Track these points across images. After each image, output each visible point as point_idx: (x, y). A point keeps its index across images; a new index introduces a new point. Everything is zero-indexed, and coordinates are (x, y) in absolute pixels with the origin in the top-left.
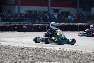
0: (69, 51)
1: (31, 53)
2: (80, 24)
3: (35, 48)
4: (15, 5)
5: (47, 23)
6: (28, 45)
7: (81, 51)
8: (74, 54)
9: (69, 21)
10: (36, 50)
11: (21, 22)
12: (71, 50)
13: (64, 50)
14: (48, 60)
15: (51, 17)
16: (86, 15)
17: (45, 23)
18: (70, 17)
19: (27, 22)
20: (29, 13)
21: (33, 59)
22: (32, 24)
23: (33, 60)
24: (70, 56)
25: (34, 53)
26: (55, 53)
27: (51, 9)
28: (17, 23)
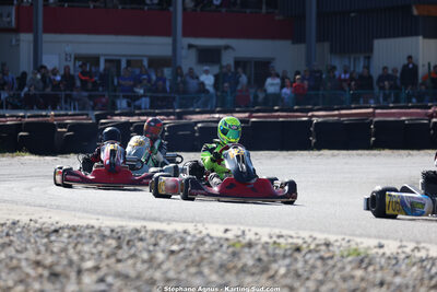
0: (268, 240)
1: (92, 254)
2: (319, 116)
3: (112, 231)
4: (17, 30)
5: (168, 115)
6: (78, 214)
7: (323, 242)
8: (291, 255)
9: (270, 102)
10: (113, 238)
11: (45, 108)
12: (279, 237)
13: (247, 237)
16: (347, 76)
17: (157, 112)
18: (272, 85)
19: (75, 109)
20: (81, 66)
21: (102, 280)
22: (98, 117)
23: (102, 287)
24: (274, 266)
25: (107, 250)
26: (207, 252)
27: (186, 47)
28: (26, 115)
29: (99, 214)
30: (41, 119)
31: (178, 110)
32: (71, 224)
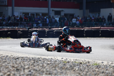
0: (73, 61)
1: (27, 64)
3: (32, 58)
4: (8, 6)
5: (47, 28)
6: (24, 54)
7: (87, 61)
8: (79, 65)
9: (73, 25)
10: (33, 60)
11: (15, 26)
12: (76, 60)
13: (68, 60)
14: (48, 73)
15: (51, 20)
16: (94, 18)
17: (44, 27)
18: (74, 20)
19: (23, 26)
21: (30, 71)
22: (29, 29)
23: (30, 73)
24: (75, 68)
25: (31, 63)
26: (57, 64)
27: (52, 10)
28: (10, 28)
29: (29, 54)
30: (14, 29)
31: (49, 27)
32: (22, 56)
